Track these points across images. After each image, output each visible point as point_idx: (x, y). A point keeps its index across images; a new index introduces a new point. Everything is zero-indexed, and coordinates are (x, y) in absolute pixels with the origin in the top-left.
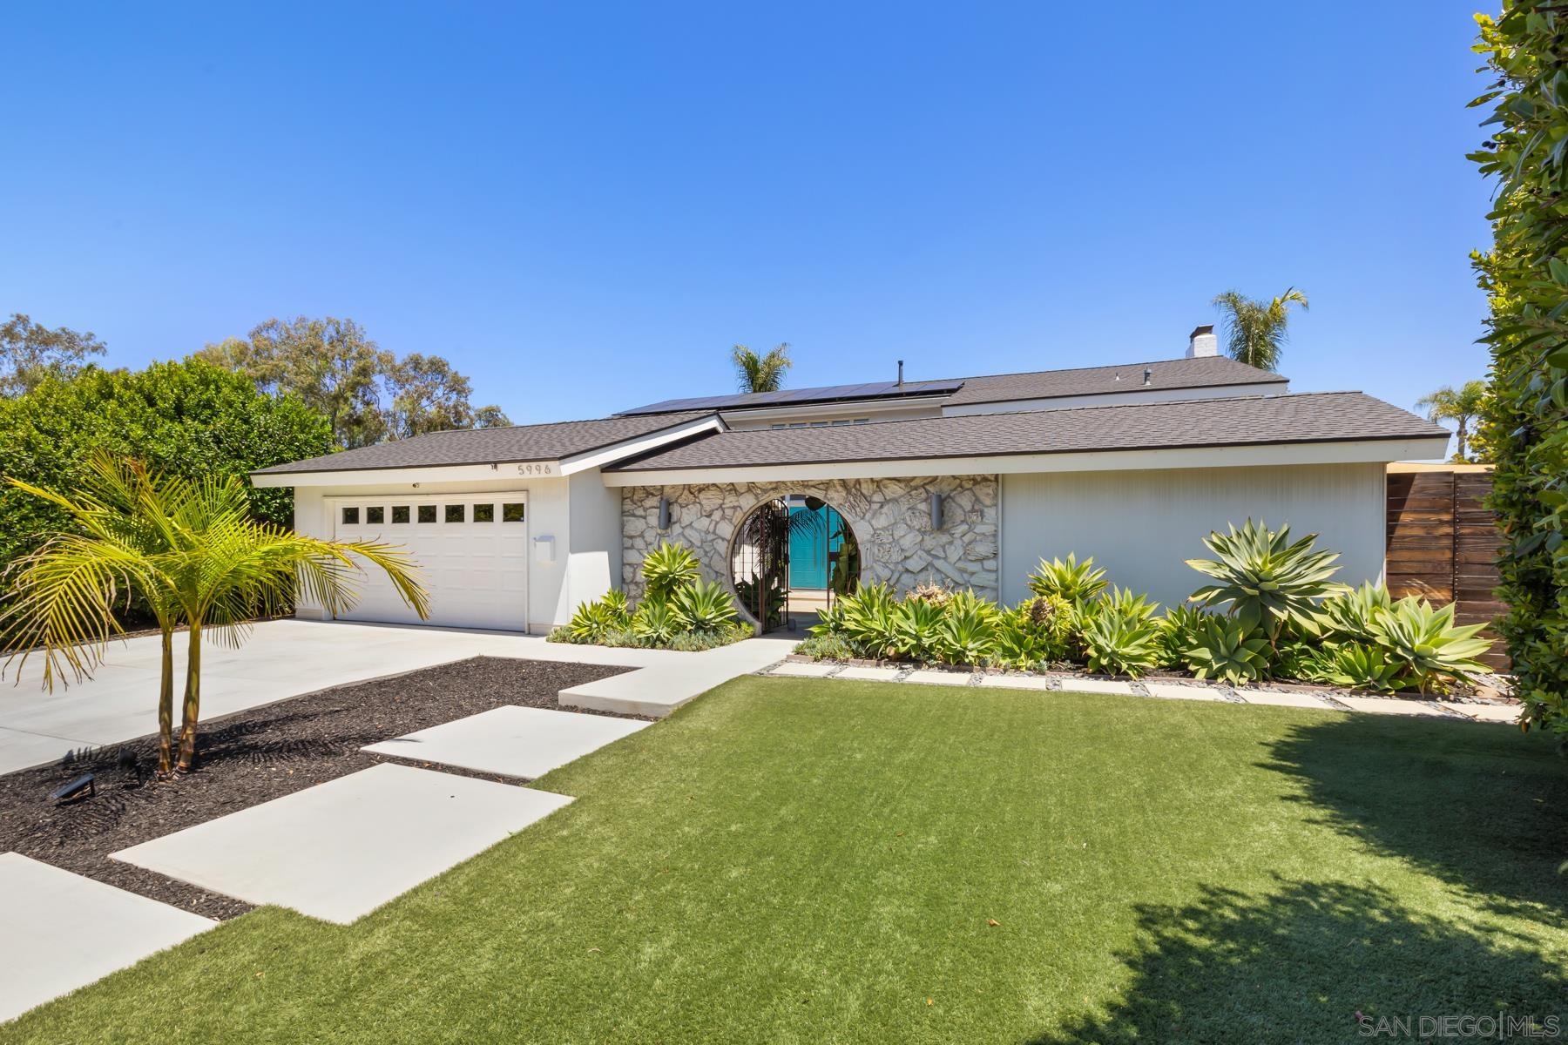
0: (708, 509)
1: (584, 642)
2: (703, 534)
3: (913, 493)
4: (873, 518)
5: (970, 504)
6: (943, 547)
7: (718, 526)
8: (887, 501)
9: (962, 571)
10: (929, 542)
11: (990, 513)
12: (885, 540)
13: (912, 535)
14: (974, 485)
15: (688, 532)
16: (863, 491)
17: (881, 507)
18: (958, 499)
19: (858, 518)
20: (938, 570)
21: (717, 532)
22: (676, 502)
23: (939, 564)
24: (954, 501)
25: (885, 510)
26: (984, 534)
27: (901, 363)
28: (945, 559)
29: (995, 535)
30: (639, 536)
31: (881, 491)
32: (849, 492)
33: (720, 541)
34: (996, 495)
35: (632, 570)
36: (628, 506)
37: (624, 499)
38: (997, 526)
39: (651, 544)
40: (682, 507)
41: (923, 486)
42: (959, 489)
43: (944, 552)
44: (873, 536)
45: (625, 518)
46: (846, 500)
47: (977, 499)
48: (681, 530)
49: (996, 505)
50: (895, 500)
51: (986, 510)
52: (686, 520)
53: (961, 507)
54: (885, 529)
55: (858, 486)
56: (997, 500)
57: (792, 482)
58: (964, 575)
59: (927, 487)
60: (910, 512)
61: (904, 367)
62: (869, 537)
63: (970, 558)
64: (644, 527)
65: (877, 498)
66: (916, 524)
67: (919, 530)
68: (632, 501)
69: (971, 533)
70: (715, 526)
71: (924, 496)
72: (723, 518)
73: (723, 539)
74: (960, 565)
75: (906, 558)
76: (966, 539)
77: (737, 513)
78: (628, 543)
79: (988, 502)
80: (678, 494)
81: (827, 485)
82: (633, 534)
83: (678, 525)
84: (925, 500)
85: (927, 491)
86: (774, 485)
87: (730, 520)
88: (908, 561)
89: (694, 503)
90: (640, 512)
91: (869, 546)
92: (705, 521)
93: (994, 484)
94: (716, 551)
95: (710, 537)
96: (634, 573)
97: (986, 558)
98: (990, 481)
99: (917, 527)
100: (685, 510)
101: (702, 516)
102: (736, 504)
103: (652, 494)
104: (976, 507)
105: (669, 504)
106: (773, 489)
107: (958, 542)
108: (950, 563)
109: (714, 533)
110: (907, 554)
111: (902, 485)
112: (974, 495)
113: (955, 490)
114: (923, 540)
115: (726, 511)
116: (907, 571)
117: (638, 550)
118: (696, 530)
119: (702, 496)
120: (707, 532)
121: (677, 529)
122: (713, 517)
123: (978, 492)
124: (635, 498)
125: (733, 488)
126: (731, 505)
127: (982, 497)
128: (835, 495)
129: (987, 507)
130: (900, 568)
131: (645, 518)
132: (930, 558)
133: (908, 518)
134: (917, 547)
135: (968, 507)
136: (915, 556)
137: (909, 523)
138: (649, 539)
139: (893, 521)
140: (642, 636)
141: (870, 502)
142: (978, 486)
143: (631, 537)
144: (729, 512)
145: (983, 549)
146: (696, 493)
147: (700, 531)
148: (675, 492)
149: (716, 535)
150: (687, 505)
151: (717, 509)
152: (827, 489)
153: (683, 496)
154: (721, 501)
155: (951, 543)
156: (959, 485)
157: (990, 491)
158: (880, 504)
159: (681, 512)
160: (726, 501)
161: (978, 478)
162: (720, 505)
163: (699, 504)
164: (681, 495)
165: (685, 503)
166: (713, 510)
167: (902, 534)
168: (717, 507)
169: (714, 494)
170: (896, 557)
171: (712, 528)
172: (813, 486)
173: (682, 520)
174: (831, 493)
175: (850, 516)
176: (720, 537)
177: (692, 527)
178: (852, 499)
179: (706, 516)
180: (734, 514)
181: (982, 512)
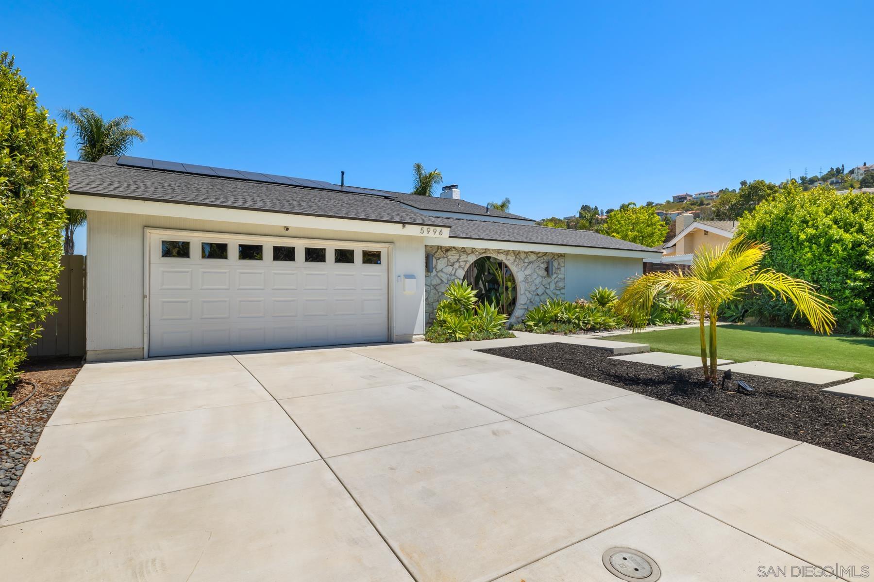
0: (452, 261)
2: (448, 276)
3: (539, 259)
4: (525, 270)
5: (557, 265)
6: (549, 284)
8: (530, 263)
9: (554, 294)
10: (544, 281)
11: (563, 269)
12: (529, 281)
13: (539, 278)
14: (558, 257)
15: (440, 274)
16: (521, 257)
17: (528, 265)
18: (553, 263)
19: (518, 271)
20: (547, 294)
21: (456, 274)
23: (547, 291)
25: (530, 266)
26: (561, 278)
28: (549, 289)
31: (528, 257)
32: (516, 257)
34: (565, 262)
38: (564, 275)
40: (437, 260)
41: (542, 257)
42: (554, 259)
44: (525, 278)
46: (515, 261)
47: (559, 264)
48: (436, 273)
49: (564, 266)
50: (533, 262)
52: (439, 267)
53: (554, 266)
54: (529, 275)
55: (520, 255)
56: (565, 264)
57: (492, 250)
58: (555, 296)
60: (538, 268)
61: (345, 176)
62: (523, 279)
63: (557, 288)
65: (526, 261)
67: (541, 276)
69: (557, 278)
70: (455, 272)
71: (542, 261)
72: (460, 267)
73: (460, 279)
74: (554, 291)
75: (537, 289)
76: (556, 280)
77: (467, 265)
79: (563, 265)
80: (434, 251)
81: (507, 253)
83: (435, 270)
84: (543, 263)
85: (543, 259)
86: (484, 251)
87: (463, 269)
89: (444, 257)
91: (524, 283)
92: (450, 268)
93: (564, 258)
95: (453, 278)
97: (562, 288)
98: (563, 256)
100: (439, 261)
101: (448, 265)
102: (466, 260)
104: (559, 267)
107: (553, 282)
108: (551, 291)
109: (455, 275)
110: (537, 287)
111: (535, 255)
112: (558, 262)
113: (552, 259)
114: (542, 281)
116: (537, 295)
118: (444, 273)
119: (449, 253)
120: (451, 275)
121: (434, 273)
122: (454, 266)
123: (560, 261)
125: (463, 250)
126: (464, 259)
127: (561, 263)
129: (562, 267)
130: (535, 293)
132: (544, 289)
133: (537, 271)
134: (541, 283)
135: (556, 267)
136: (540, 288)
137: (538, 273)
139: (532, 272)
141: (524, 262)
142: (559, 258)
144: (462, 264)
145: (561, 285)
146: (444, 252)
147: (446, 274)
148: (432, 250)
149: (456, 276)
150: (439, 259)
151: (457, 262)
152: (507, 255)
153: (438, 253)
154: (458, 257)
155: (551, 282)
156: (554, 257)
157: (563, 260)
158: (527, 264)
159: (437, 263)
160: (461, 258)
161: (560, 255)
162: (458, 260)
163: (446, 259)
164: (437, 252)
165: (439, 256)
166: (454, 262)
167: (535, 278)
168: (456, 260)
169: (454, 252)
170: (534, 288)
171: (453, 272)
172: (501, 253)
173: (437, 267)
174: (509, 258)
175: (516, 269)
176: (458, 278)
177: (443, 271)
178: (517, 260)
179: (450, 265)
180: (465, 265)
181: (561, 269)
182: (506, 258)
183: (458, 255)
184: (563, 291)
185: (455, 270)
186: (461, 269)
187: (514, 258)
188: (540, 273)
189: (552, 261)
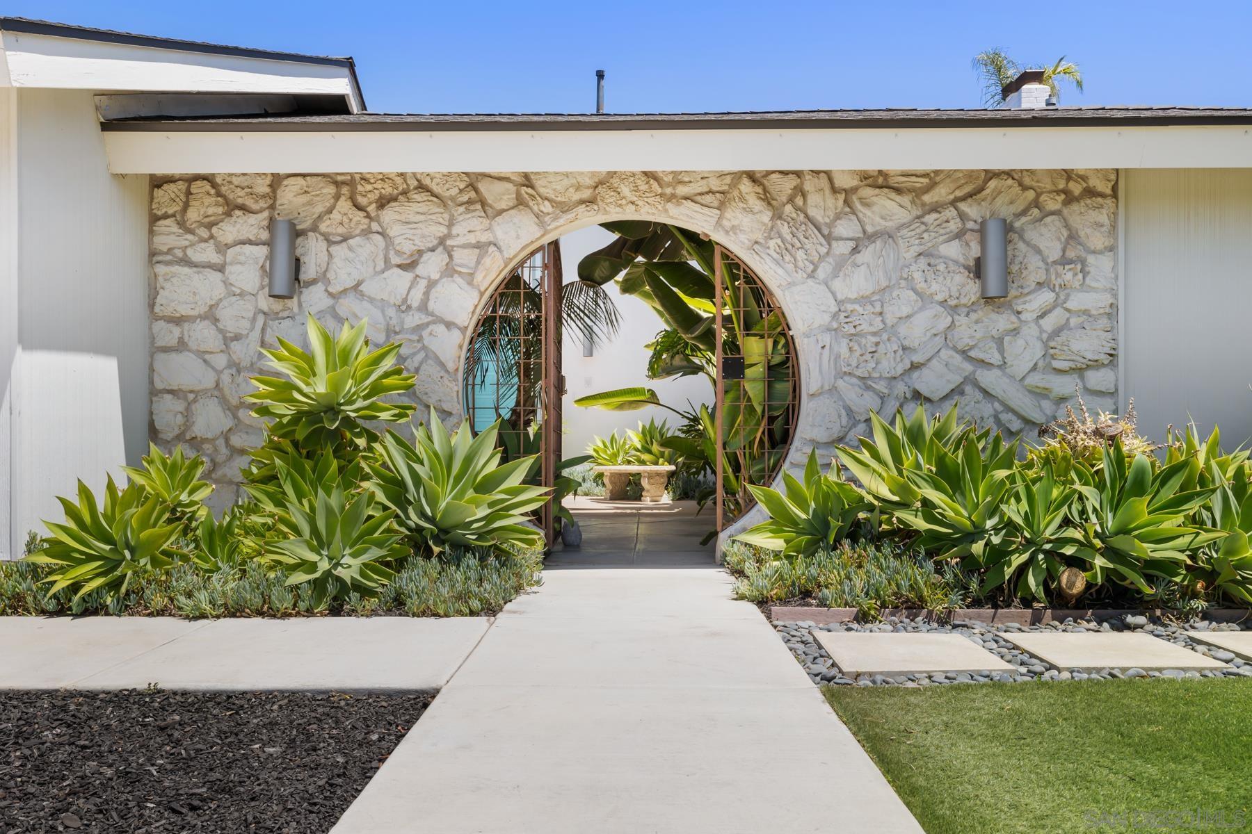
0: (408, 248)
1: (92, 608)
2: (391, 312)
3: (930, 218)
4: (835, 275)
5: (1059, 246)
6: (999, 342)
7: (435, 294)
8: (871, 237)
9: (1040, 394)
10: (967, 331)
11: (1100, 266)
12: (865, 327)
13: (928, 313)
15: (347, 305)
16: (812, 212)
17: (855, 250)
18: (1030, 235)
19: (801, 275)
20: (986, 393)
21: (431, 306)
22: (314, 228)
23: (988, 378)
24: (1021, 237)
25: (866, 255)
26: (1086, 312)
27: (600, 75)
28: (1003, 366)
29: (1112, 312)
30: (203, 317)
31: (854, 213)
32: (778, 215)
33: (440, 329)
34: (1114, 227)
35: (180, 406)
36: (169, 236)
37: (154, 219)
38: (1115, 296)
39: (237, 338)
40: (330, 243)
41: (953, 203)
42: (1036, 211)
43: (1001, 350)
44: (835, 316)
45: (161, 269)
46: (771, 232)
47: (1073, 237)
48: (327, 302)
49: (1111, 249)
50: (888, 235)
51: (1091, 259)
52: (342, 275)
53: (1038, 251)
54: (863, 300)
55: (799, 201)
56: (1116, 239)
58: (1045, 403)
59: (963, 206)
60: (923, 262)
62: (827, 318)
63: (1056, 364)
64: (220, 291)
65: (847, 228)
66: (938, 289)
67: (943, 303)
68: (182, 224)
69: (1059, 311)
70: (427, 294)
71: (954, 226)
72: (450, 271)
73: (449, 325)
74: (1035, 380)
75: (915, 367)
76: (1049, 323)
77: (487, 261)
78: (168, 334)
79: (1098, 240)
80: (319, 209)
82: (184, 310)
83: (320, 287)
84: (959, 235)
85: (962, 216)
87: (470, 278)
88: (916, 374)
89: (367, 232)
90: (206, 253)
91: (826, 339)
92: (399, 282)
93: (1109, 202)
94: (430, 355)
96: (188, 414)
97: (1095, 365)
98: (1103, 195)
99: (939, 298)
100: (339, 251)
101: (388, 265)
102: (484, 238)
103: (243, 208)
104: (1071, 254)
105: (296, 233)
106: (582, 202)
107: (1030, 331)
108: (1012, 377)
109: (423, 307)
110: (917, 358)
111: (905, 200)
112: (1067, 226)
113: (1024, 213)
114: (952, 326)
115: (459, 255)
116: (917, 396)
117: (201, 354)
118: (372, 300)
119: (388, 215)
120: (404, 307)
121: (315, 298)
122: (420, 270)
123: (1076, 221)
124: (193, 215)
125: (475, 199)
126: (472, 239)
128: (746, 221)
129: (1094, 252)
130: (901, 388)
131: (220, 269)
132: (968, 367)
133: (918, 276)
134: (939, 340)
135: (1055, 254)
136: (934, 362)
137: (921, 286)
138: (231, 326)
139: (884, 283)
140: (300, 578)
141: (829, 238)
142: (1075, 207)
143: (178, 321)
144: (464, 258)
145: (1087, 345)
146: (372, 209)
147: (382, 305)
148: (310, 203)
149: (432, 314)
150: (345, 239)
151: (433, 250)
152: (721, 207)
153: (336, 215)
154: (444, 230)
155: (1015, 332)
156: (1036, 203)
157: (1103, 217)
158: (852, 244)
159: (330, 255)
160: (455, 231)
161: (1076, 189)
162: (442, 241)
163: (379, 237)
164: (330, 211)
165: (341, 230)
166: (420, 253)
167: (905, 311)
168: (435, 242)
169: (422, 208)
170: (890, 364)
171: (416, 297)
172: (686, 198)
173: (331, 275)
174: (734, 215)
175: (780, 271)
176: (440, 320)
177: (362, 294)
178: (785, 230)
179: (399, 266)
180: (478, 263)
181: (1083, 262)
182: (719, 223)
183: (446, 216)
184: (1097, 379)
185: (422, 284)
186: (457, 278)
187: (766, 216)
188: (935, 287)
189: (1024, 219)
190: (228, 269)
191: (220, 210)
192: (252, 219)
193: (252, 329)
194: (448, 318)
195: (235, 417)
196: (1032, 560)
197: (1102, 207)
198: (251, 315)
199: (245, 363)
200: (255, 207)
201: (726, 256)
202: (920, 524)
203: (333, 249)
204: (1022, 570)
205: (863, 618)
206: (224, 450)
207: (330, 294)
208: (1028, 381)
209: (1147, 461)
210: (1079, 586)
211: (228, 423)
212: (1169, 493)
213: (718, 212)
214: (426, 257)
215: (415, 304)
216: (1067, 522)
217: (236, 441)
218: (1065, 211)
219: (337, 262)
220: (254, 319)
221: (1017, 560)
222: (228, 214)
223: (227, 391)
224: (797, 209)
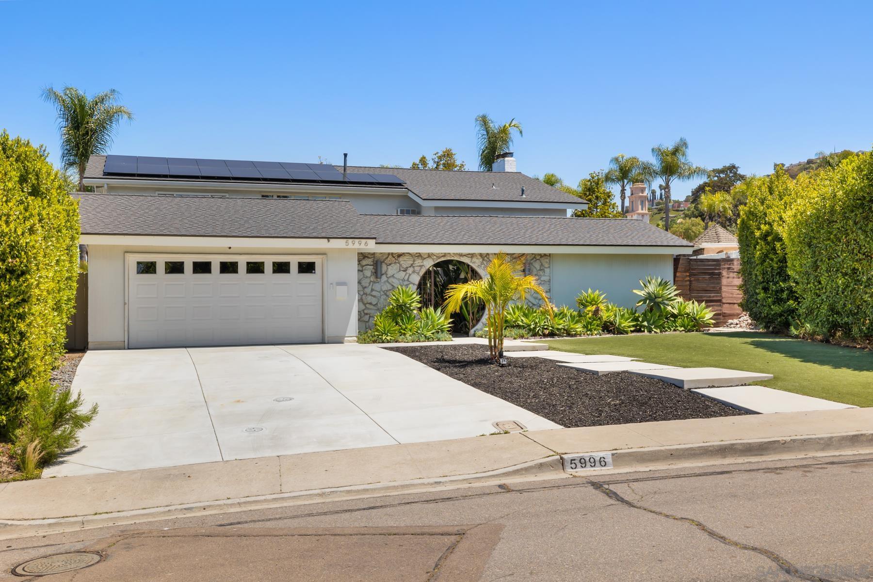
0: (405, 266)
2: (401, 281)
3: (514, 261)
5: (539, 267)
7: (410, 277)
11: (547, 271)
14: (541, 257)
15: (391, 280)
18: (534, 264)
21: (410, 280)
22: (384, 262)
24: (532, 265)
26: (544, 281)
29: (549, 281)
33: (411, 285)
34: (550, 261)
38: (550, 277)
39: (365, 287)
40: (387, 265)
42: (535, 259)
46: (482, 263)
47: (542, 265)
48: (386, 279)
49: (549, 267)
51: (545, 269)
52: (390, 273)
53: (535, 268)
55: (488, 256)
56: (550, 265)
57: (454, 254)
58: (537, 300)
64: (362, 277)
70: (409, 277)
71: (518, 262)
72: (414, 272)
73: (414, 284)
77: (422, 270)
79: (547, 265)
80: (385, 257)
81: (472, 255)
83: (385, 276)
85: (520, 260)
86: (443, 254)
87: (418, 274)
89: (395, 263)
92: (402, 274)
93: (549, 257)
95: (406, 283)
98: (548, 256)
100: (390, 267)
101: (400, 270)
102: (421, 264)
103: (367, 257)
104: (542, 268)
105: (379, 263)
106: (443, 256)
109: (408, 280)
112: (541, 262)
113: (532, 259)
118: (396, 278)
119: (401, 259)
120: (404, 280)
121: (384, 278)
122: (407, 272)
123: (542, 261)
125: (419, 255)
126: (419, 264)
127: (544, 264)
128: (477, 261)
135: (538, 268)
138: (365, 285)
142: (543, 258)
144: (417, 269)
146: (396, 257)
147: (399, 279)
148: (382, 256)
149: (409, 282)
150: (390, 265)
151: (410, 267)
152: (472, 257)
153: (389, 259)
154: (412, 262)
156: (535, 257)
157: (548, 261)
159: (387, 268)
160: (416, 263)
161: (543, 255)
162: (412, 265)
163: (398, 264)
164: (387, 258)
165: (390, 262)
166: (407, 268)
168: (410, 265)
169: (408, 258)
171: (406, 278)
172: (464, 255)
173: (388, 273)
174: (474, 259)
175: (484, 272)
176: (411, 283)
177: (394, 277)
178: (485, 263)
179: (403, 271)
180: (420, 270)
181: (544, 270)
182: (471, 262)
183: (412, 259)
185: (408, 275)
186: (415, 273)
187: (481, 260)
189: (533, 261)
190: (364, 271)
191: (362, 257)
192: (370, 260)
193: (369, 285)
194: (413, 282)
195: (366, 306)
196: (540, 329)
197: (547, 258)
198: (369, 282)
199: (368, 293)
200: (370, 257)
201: (472, 268)
202: (521, 324)
203: (388, 267)
204: (538, 330)
205: (515, 339)
206: (363, 314)
207: (387, 277)
208: (534, 295)
209: (557, 311)
210: (547, 332)
211: (364, 308)
212: (560, 317)
213: (470, 259)
214: (409, 269)
215: (406, 279)
216: (545, 322)
217: (366, 312)
218: (541, 259)
219: (389, 270)
220: (370, 283)
221: (538, 329)
222: (364, 258)
223: (364, 300)
224: (488, 258)
